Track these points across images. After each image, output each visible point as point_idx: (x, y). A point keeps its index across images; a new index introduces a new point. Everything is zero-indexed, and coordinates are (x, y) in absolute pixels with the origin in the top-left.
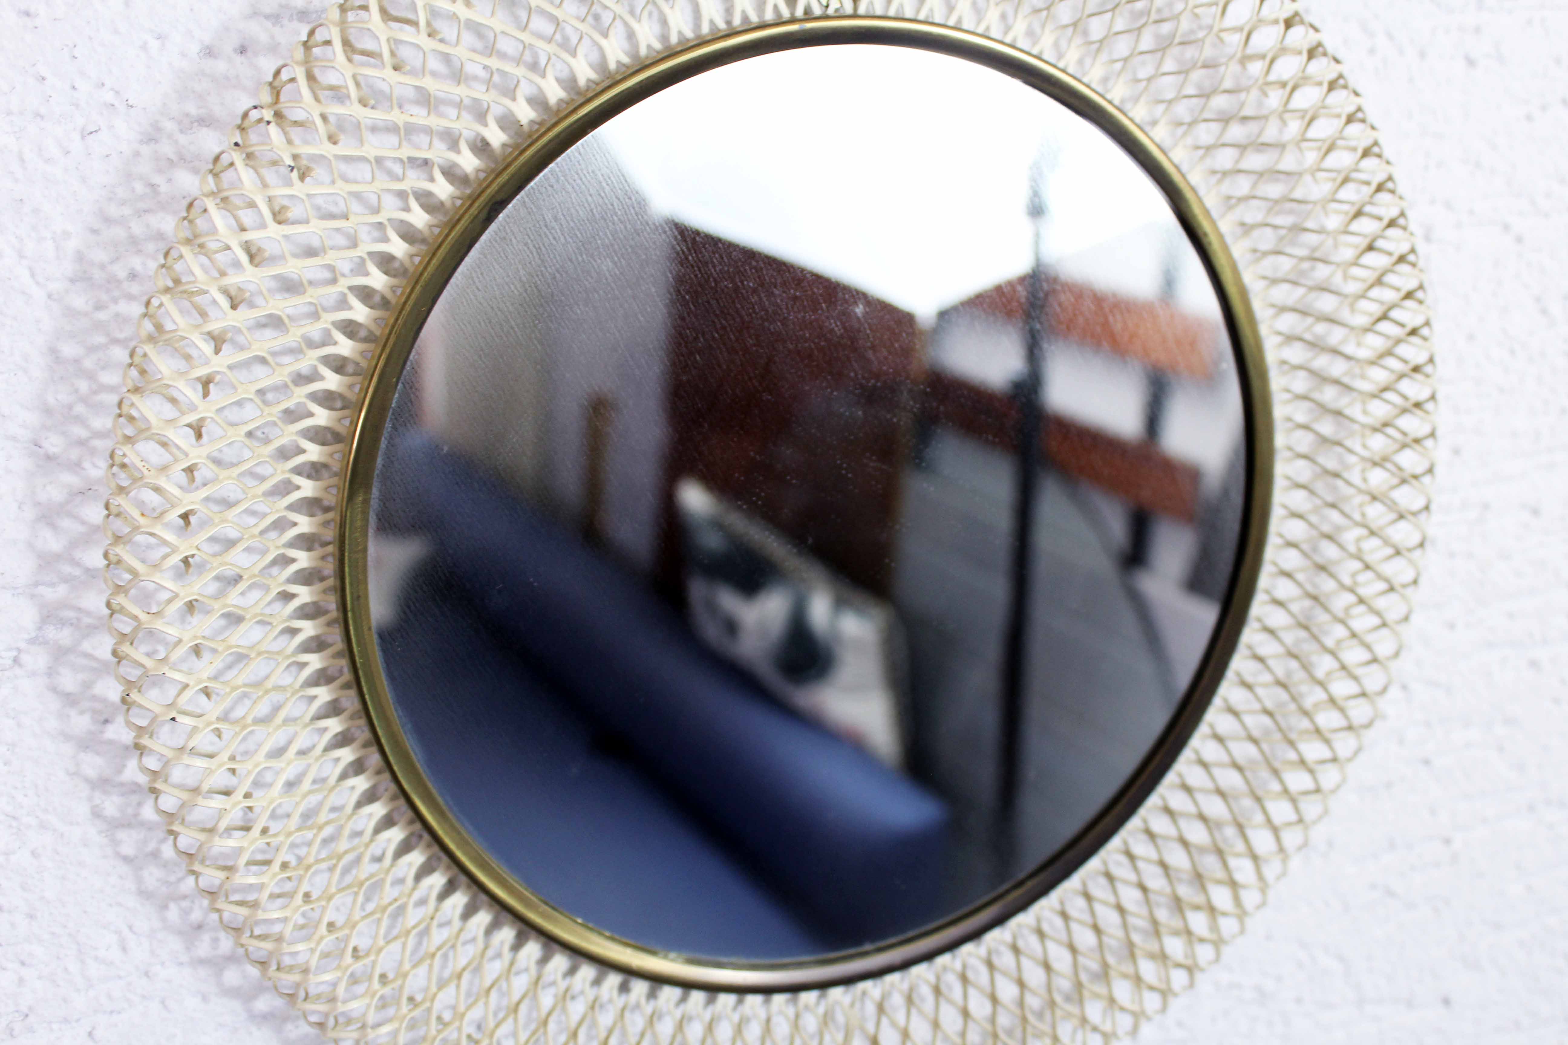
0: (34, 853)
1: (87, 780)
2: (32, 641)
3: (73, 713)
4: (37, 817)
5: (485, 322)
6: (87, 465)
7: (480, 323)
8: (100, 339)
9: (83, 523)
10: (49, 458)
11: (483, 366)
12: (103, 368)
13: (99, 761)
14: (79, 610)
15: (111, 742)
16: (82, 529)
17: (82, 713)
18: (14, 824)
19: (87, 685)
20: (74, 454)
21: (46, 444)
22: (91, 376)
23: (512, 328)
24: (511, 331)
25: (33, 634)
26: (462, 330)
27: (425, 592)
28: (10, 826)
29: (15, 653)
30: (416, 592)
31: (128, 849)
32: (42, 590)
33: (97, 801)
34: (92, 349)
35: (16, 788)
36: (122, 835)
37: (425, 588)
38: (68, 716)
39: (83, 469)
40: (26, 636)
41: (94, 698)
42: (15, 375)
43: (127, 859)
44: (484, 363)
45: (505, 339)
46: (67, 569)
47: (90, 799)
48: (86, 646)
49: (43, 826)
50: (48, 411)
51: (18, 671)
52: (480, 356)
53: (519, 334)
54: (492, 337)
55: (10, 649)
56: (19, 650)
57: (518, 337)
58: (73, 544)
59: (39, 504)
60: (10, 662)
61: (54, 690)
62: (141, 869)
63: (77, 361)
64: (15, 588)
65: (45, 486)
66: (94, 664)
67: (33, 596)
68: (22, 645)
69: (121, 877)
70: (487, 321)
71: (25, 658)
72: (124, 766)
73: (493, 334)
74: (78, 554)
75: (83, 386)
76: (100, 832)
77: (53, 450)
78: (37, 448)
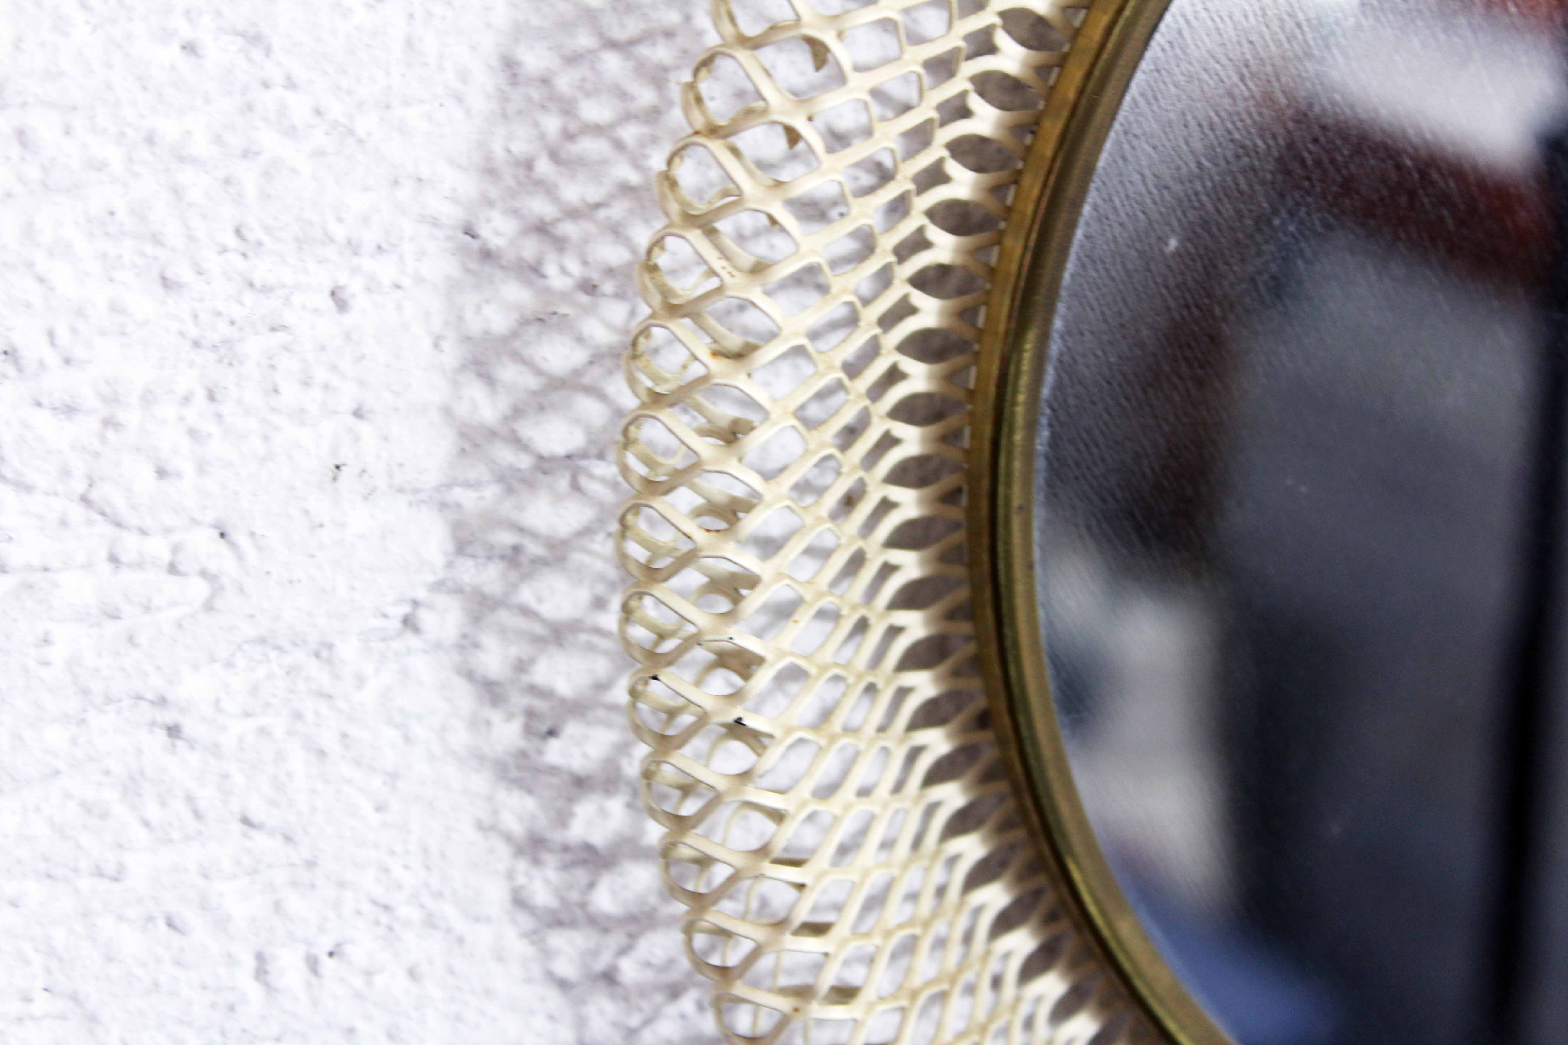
0: (412, 973)
1: (508, 837)
2: (438, 586)
3: (496, 716)
4: (422, 906)
5: (1256, 15)
6: (551, 269)
7: (1246, 17)
8: (585, 40)
9: (538, 372)
10: (487, 255)
11: (1247, 94)
12: (588, 95)
13: (529, 804)
14: (521, 530)
15: (553, 770)
16: (533, 382)
17: (510, 717)
18: (384, 918)
19: (521, 666)
20: (530, 248)
21: (485, 231)
22: (567, 108)
23: (1299, 25)
24: (1297, 31)
25: (441, 574)
26: (1218, 29)
27: (1117, 501)
28: (377, 923)
29: (406, 609)
30: (1104, 500)
31: (565, 968)
32: (459, 494)
33: (521, 880)
34: (573, 59)
35: (393, 853)
36: (558, 940)
37: (1119, 495)
38: (488, 723)
39: (544, 276)
40: (431, 578)
41: (534, 690)
42: (441, 105)
43: (563, 985)
44: (1249, 89)
45: (1286, 46)
46: (506, 455)
47: (510, 875)
48: (526, 595)
49: (430, 922)
50: (490, 171)
51: (412, 640)
52: (1242, 78)
53: (1309, 36)
54: (1265, 41)
55: (400, 601)
56: (416, 603)
57: (1306, 42)
58: (517, 412)
59: (469, 339)
60: (396, 624)
61: (470, 675)
62: (584, 1002)
63: (545, 81)
64: (417, 491)
65: (478, 307)
66: (538, 629)
67: (443, 506)
68: (422, 594)
69: (551, 1018)
70: (1259, 13)
71: (426, 618)
72: (571, 814)
73: (1267, 37)
74: (528, 430)
75: (552, 124)
76: (525, 935)
77: (496, 242)
78: (468, 238)
